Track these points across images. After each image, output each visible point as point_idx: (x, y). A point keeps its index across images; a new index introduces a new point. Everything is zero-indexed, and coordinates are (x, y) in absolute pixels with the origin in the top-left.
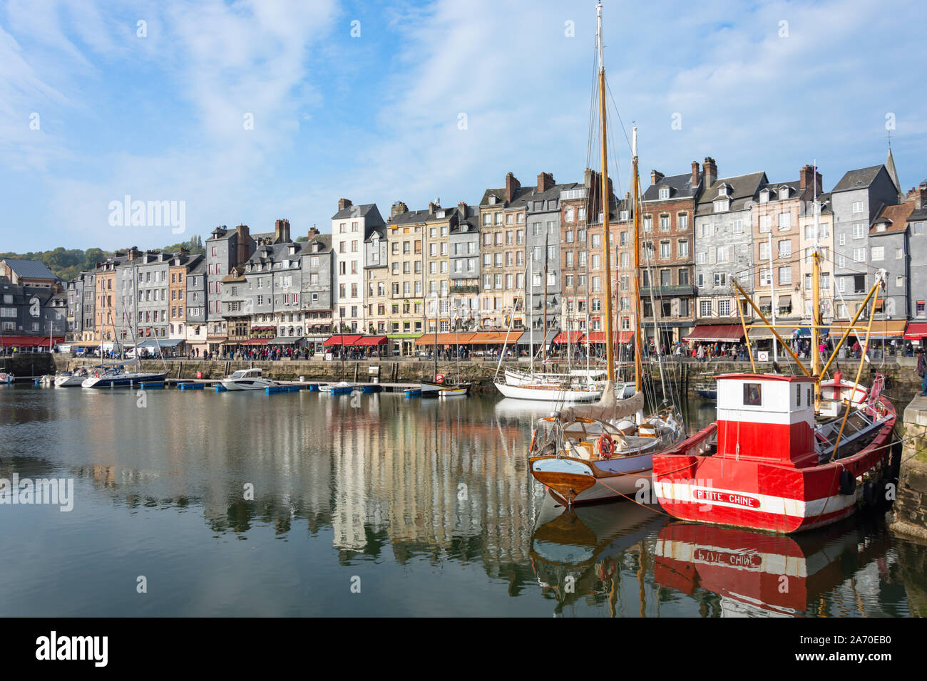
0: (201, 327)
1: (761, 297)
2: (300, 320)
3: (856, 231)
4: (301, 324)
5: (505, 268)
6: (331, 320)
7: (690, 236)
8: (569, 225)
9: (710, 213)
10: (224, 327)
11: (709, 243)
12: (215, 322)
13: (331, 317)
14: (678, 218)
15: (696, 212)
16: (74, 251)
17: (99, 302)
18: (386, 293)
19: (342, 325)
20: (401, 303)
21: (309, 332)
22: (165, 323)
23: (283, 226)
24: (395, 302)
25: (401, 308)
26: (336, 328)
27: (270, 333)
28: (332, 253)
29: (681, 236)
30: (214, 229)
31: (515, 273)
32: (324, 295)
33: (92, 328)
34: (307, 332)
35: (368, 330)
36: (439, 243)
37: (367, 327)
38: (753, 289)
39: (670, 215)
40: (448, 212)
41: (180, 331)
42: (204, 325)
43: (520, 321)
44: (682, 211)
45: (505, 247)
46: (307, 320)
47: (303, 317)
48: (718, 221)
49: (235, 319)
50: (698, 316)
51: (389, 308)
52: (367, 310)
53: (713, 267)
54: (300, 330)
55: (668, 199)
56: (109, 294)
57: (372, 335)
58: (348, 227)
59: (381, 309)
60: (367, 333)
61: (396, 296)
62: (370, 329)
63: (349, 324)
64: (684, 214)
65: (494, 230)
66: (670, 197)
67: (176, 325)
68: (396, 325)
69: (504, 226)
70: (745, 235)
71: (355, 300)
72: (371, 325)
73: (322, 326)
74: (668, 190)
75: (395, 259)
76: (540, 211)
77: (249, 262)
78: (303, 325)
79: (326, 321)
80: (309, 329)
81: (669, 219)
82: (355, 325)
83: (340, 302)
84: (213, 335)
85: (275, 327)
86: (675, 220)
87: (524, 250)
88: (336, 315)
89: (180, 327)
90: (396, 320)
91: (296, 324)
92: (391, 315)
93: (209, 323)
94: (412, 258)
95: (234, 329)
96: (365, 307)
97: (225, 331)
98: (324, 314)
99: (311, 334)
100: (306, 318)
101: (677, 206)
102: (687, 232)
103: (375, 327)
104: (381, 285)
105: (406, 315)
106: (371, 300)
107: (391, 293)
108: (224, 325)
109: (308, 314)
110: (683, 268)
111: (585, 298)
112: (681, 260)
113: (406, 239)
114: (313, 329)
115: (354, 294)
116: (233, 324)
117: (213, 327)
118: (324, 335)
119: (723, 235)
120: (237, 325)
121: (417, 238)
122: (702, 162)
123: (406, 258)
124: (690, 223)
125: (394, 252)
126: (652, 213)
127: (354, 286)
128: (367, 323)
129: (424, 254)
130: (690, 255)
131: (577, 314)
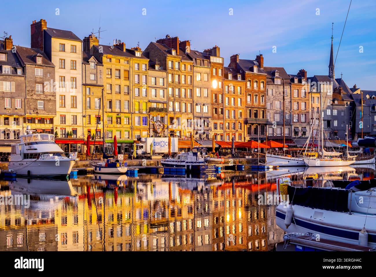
1: (294, 127)
5: (182, 99)
6: (52, 125)
7: (265, 94)
9: (273, 84)
11: (272, 99)
13: (52, 123)
15: (267, 82)
18: (102, 107)
19: (63, 130)
20: (114, 116)
24: (110, 114)
25: (114, 120)
28: (54, 68)
29: (262, 93)
31: (187, 103)
35: (86, 136)
36: (141, 75)
37: (86, 134)
38: (291, 123)
39: (257, 81)
45: (182, 85)
48: (276, 88)
50: (267, 135)
51: (105, 118)
52: (86, 119)
53: (275, 111)
54: (17, 132)
58: (68, 48)
59: (98, 119)
60: (86, 138)
61: (110, 110)
62: (89, 135)
63: (69, 130)
64: (263, 82)
65: (175, 73)
66: (258, 72)
69: (180, 71)
70: (288, 97)
71: (73, 110)
72: (89, 131)
74: (257, 68)
75: (109, 82)
76: (199, 66)
79: (47, 127)
82: (75, 131)
83: (60, 110)
86: (260, 85)
87: (192, 89)
88: (57, 120)
94: (123, 83)
96: (84, 116)
98: (44, 121)
100: (25, 122)
101: (260, 77)
102: (264, 91)
105: (119, 126)
106: (89, 111)
107: (106, 108)
110: (263, 109)
111: (223, 122)
112: (262, 106)
113: (117, 68)
115: (74, 105)
119: (279, 96)
121: (126, 69)
123: (118, 82)
124: (265, 87)
126: (251, 79)
127: (74, 98)
128: (86, 130)
129: (131, 81)
130: (265, 104)
131: (219, 131)
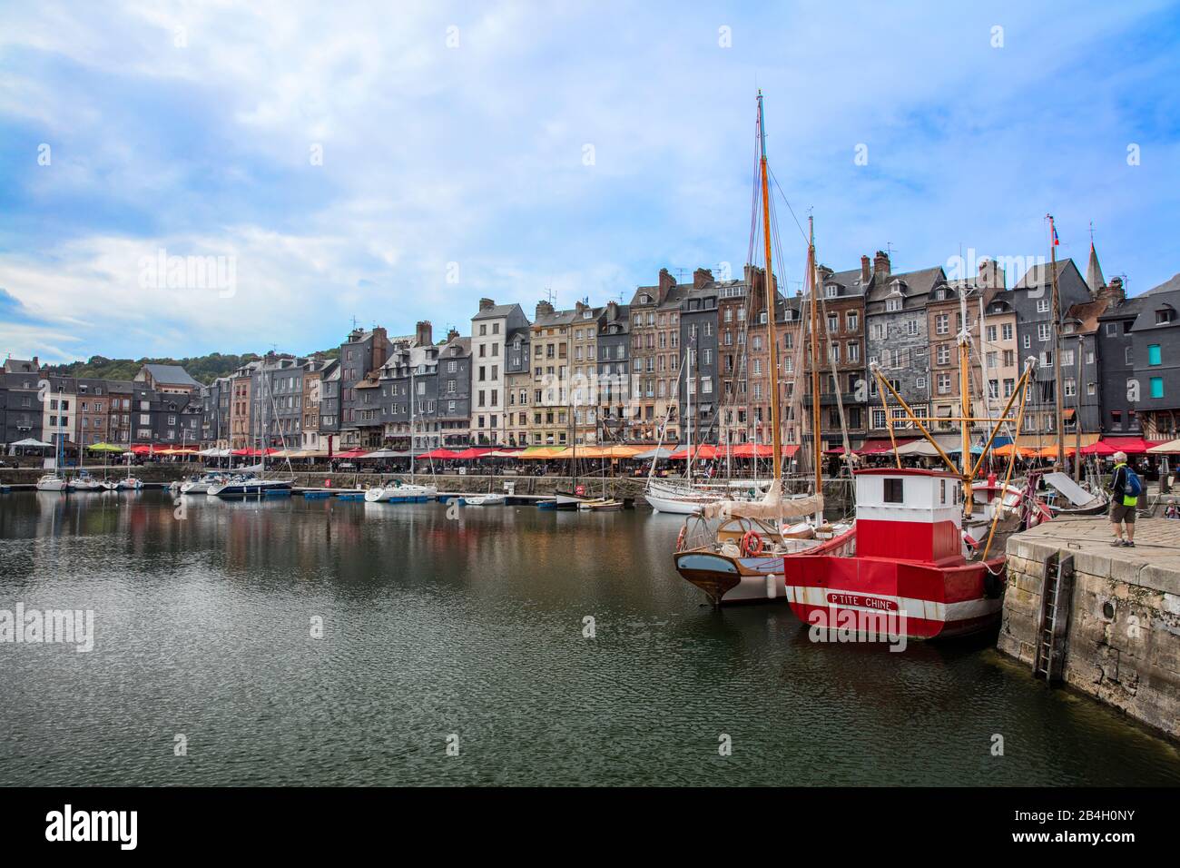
0: (334, 437)
1: (939, 407)
2: (436, 430)
3: (1042, 332)
4: (437, 434)
5: (656, 374)
6: (469, 430)
7: (861, 338)
8: (727, 325)
9: (882, 312)
10: (358, 437)
11: (881, 346)
12: (349, 431)
13: (469, 427)
14: (847, 318)
15: (867, 311)
16: (228, 356)
17: (233, 409)
18: (528, 401)
19: (481, 436)
20: (544, 412)
21: (446, 443)
22: (297, 432)
23: (424, 328)
24: (538, 410)
26: (473, 439)
27: (405, 443)
28: (470, 357)
29: (850, 338)
30: (350, 332)
31: (668, 379)
32: (462, 403)
33: (226, 436)
34: (443, 443)
35: (508, 442)
36: (585, 346)
37: (508, 438)
38: (930, 397)
39: (838, 314)
40: (596, 312)
41: (313, 441)
42: (337, 435)
43: (675, 432)
44: (852, 310)
45: (657, 350)
46: (443, 431)
47: (440, 427)
48: (891, 321)
49: (368, 428)
50: (871, 428)
51: (531, 416)
52: (507, 419)
53: (886, 373)
54: (436, 440)
55: (836, 297)
56: (244, 401)
57: (512, 446)
58: (490, 329)
59: (523, 418)
60: (508, 445)
61: (538, 404)
62: (511, 441)
63: (487, 435)
64: (854, 314)
65: (646, 332)
66: (838, 295)
67: (309, 434)
68: (539, 436)
69: (656, 328)
70: (921, 337)
71: (494, 408)
72: (511, 435)
73: (459, 436)
74: (836, 287)
75: (538, 364)
76: (696, 311)
77: (384, 367)
78: (439, 436)
79: (463, 431)
80: (446, 440)
81: (838, 319)
82: (494, 436)
83: (477, 410)
84: (345, 446)
85: (410, 438)
86: (844, 321)
87: (678, 354)
88: (475, 423)
89: (313, 434)
90: (538, 431)
91: (432, 435)
92: (533, 425)
93: (342, 433)
94: (556, 362)
95: (368, 439)
96: (505, 416)
97: (358, 441)
98: (461, 424)
99: (447, 446)
100: (443, 427)
101: (846, 305)
102: (858, 332)
103: (516, 438)
104: (523, 392)
105: (549, 426)
106: (512, 409)
107: (533, 401)
108: (358, 435)
109: (445, 424)
110: (854, 373)
111: (746, 407)
112: (852, 365)
113: (550, 342)
114: (449, 440)
115: (494, 402)
116: (366, 434)
117: (346, 437)
118: (461, 446)
119: (897, 337)
120: (370, 435)
121: (563, 341)
122: (872, 257)
123: (550, 363)
124: (861, 323)
125: (538, 357)
127: (494, 393)
128: (507, 434)
129: (570, 358)
130: (862, 359)
131: (736, 425)
